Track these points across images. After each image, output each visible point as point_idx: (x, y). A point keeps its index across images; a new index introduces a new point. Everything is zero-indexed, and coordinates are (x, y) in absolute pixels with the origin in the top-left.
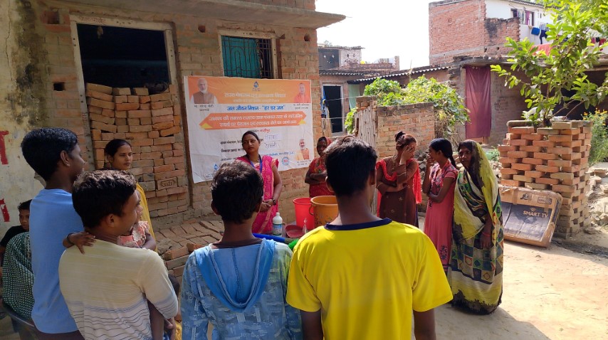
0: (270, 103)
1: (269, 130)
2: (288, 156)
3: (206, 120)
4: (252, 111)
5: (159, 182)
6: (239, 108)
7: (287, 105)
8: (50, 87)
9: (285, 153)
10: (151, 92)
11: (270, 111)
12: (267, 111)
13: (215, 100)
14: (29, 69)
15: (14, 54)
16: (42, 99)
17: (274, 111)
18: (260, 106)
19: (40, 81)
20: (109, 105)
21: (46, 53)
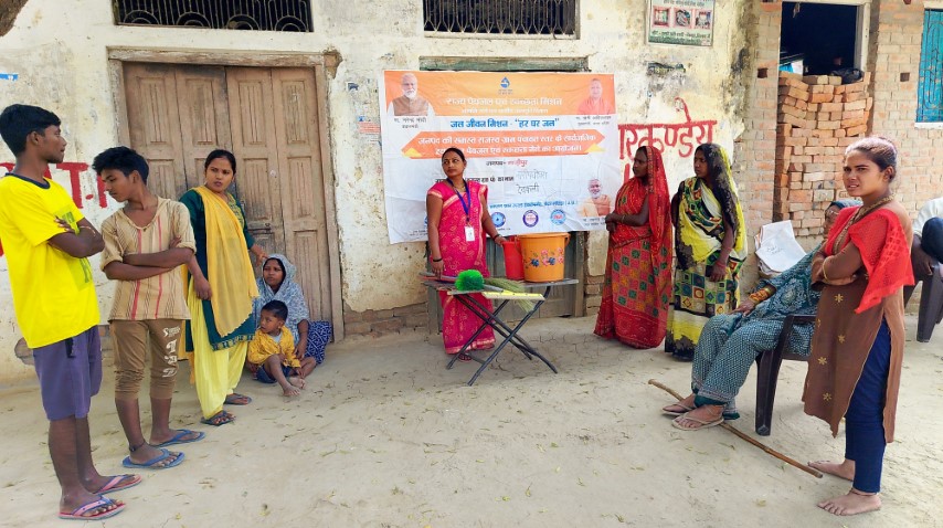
0: (530, 114)
1: (524, 163)
2: (564, 208)
4: (496, 129)
5: (838, 192)
6: (472, 123)
7: (561, 117)
8: (755, 73)
9: (556, 203)
10: (844, 82)
11: (530, 128)
12: (524, 129)
13: (430, 110)
14: (743, 54)
15: (733, 37)
16: (747, 87)
17: (536, 128)
18: (511, 119)
20: (805, 96)
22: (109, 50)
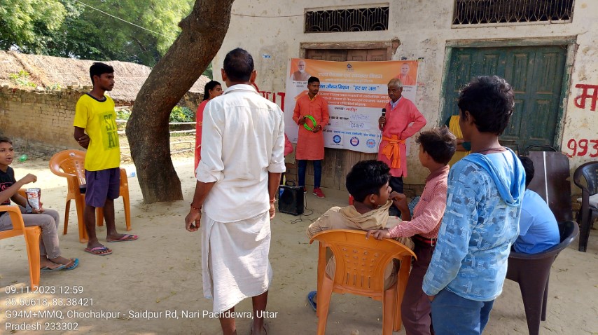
22: (301, 44)
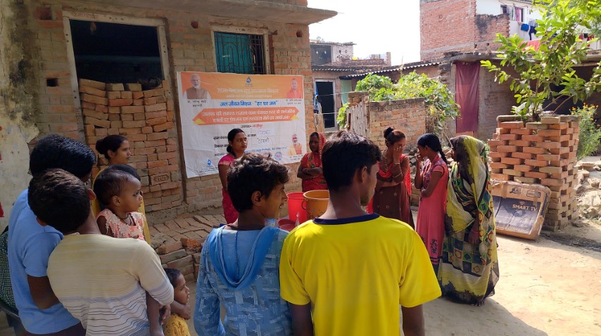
0: (263, 98)
1: (261, 126)
2: (282, 151)
3: (199, 116)
4: (245, 106)
5: (152, 177)
6: (232, 103)
7: (279, 100)
8: (43, 83)
9: (278, 148)
10: (144, 88)
11: (262, 106)
12: (260, 106)
13: (208, 96)
15: (7, 49)
16: (35, 95)
17: (266, 106)
18: (252, 101)
19: (33, 77)
20: (102, 101)
21: (38, 49)
